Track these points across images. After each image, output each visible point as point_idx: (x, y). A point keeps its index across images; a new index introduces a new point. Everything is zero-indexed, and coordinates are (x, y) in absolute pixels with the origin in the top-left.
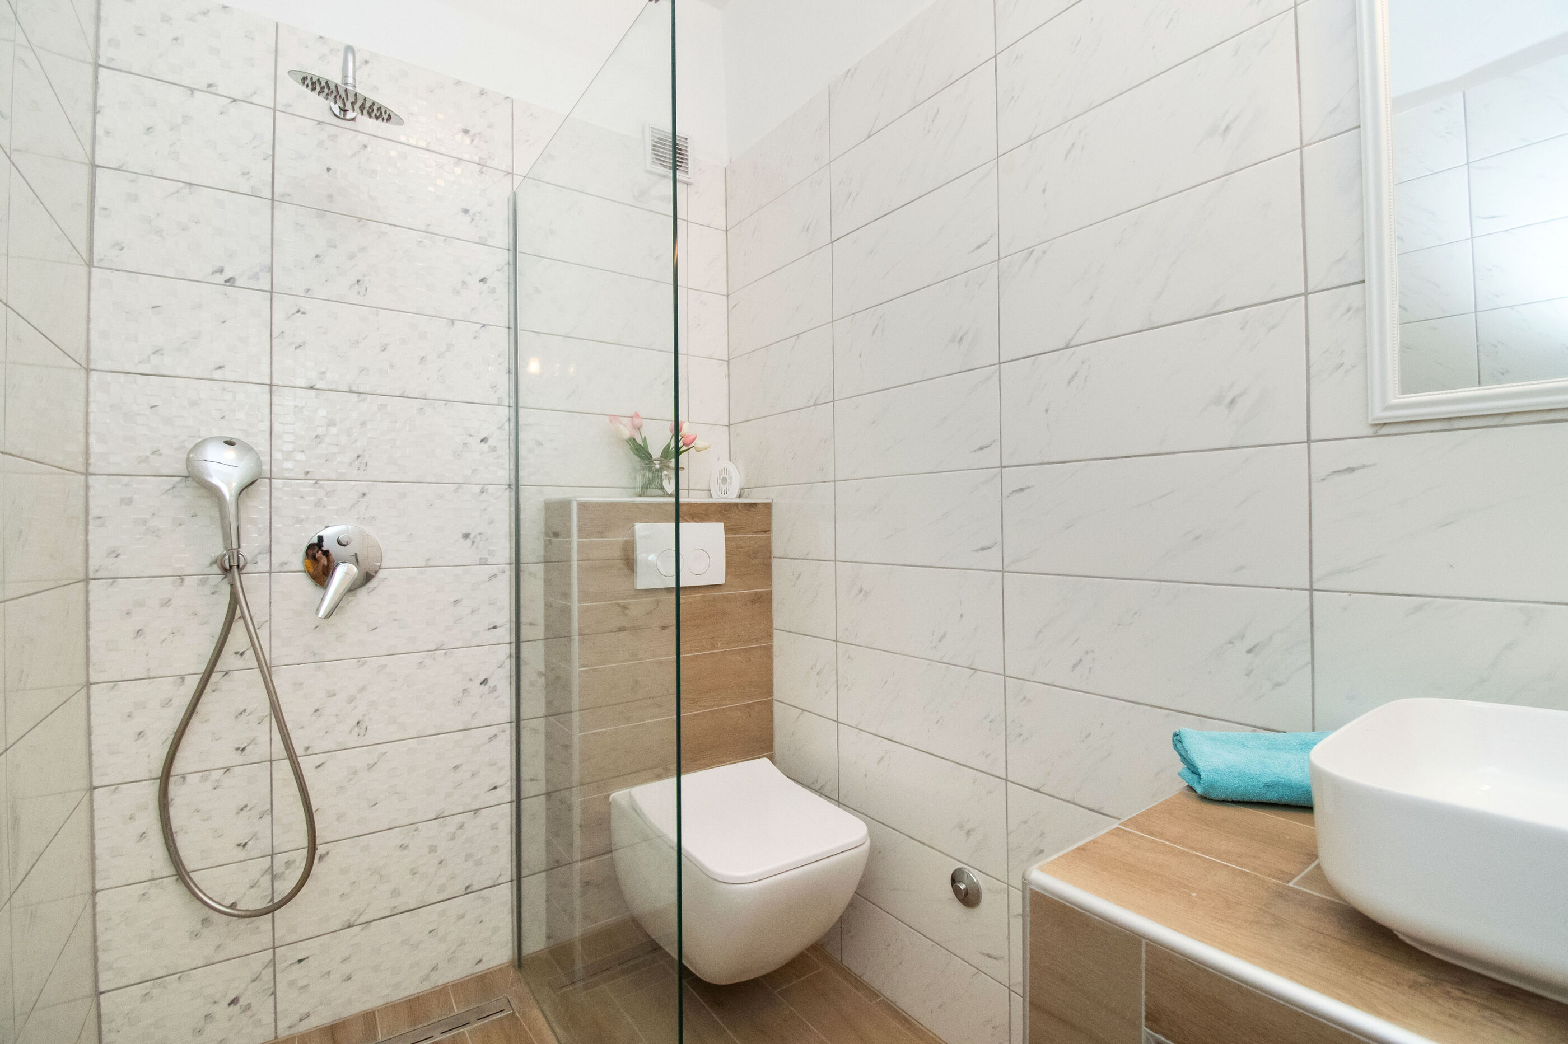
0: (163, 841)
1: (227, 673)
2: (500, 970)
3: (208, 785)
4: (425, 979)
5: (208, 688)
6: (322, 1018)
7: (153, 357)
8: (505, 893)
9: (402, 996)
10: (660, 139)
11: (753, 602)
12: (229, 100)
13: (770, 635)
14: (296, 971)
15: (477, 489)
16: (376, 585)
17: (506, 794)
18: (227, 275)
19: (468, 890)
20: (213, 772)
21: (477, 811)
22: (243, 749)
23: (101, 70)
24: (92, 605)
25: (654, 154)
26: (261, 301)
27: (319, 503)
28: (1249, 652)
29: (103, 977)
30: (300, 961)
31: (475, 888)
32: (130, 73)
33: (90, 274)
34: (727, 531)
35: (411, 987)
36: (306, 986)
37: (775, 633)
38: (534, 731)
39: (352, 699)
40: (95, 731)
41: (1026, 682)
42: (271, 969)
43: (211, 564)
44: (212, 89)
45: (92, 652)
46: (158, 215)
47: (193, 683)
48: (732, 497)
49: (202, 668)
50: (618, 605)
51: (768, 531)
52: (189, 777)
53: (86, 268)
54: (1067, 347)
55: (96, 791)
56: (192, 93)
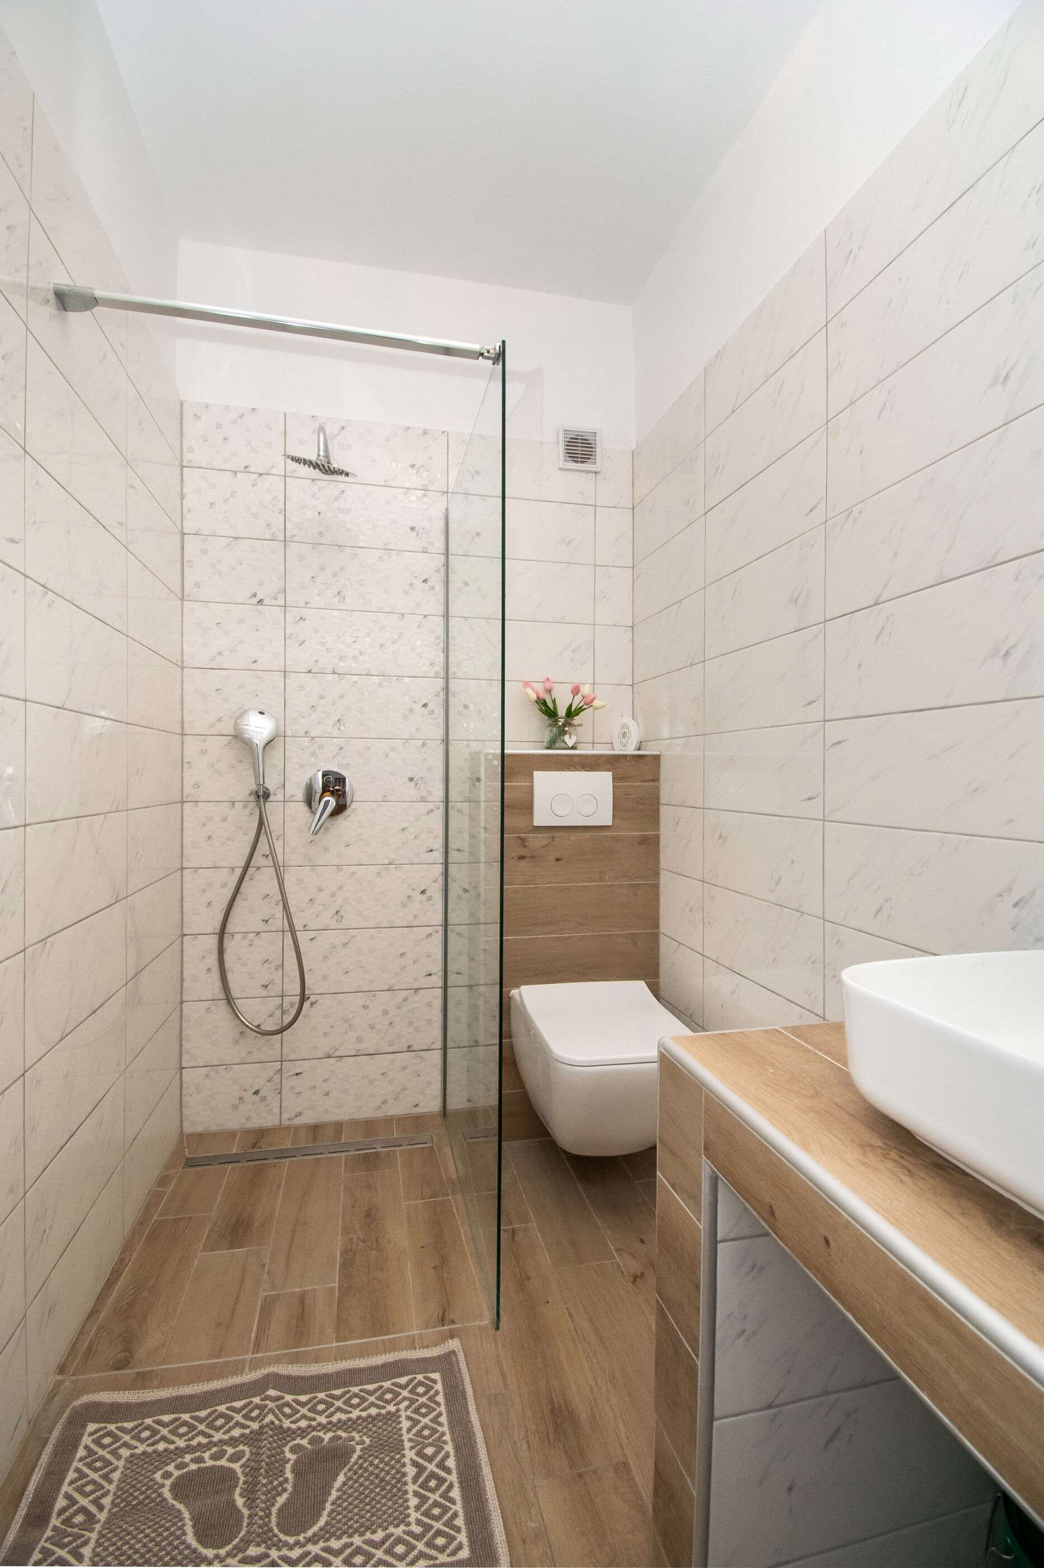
0: (219, 976)
1: (258, 868)
2: (431, 1116)
3: (246, 943)
4: (378, 1108)
5: (247, 877)
6: (309, 1118)
7: (217, 657)
8: (437, 1056)
9: (362, 1117)
10: (572, 438)
11: (640, 843)
12: (258, 475)
13: (657, 875)
14: (294, 1082)
15: (419, 743)
16: (349, 813)
17: (437, 980)
18: (259, 598)
19: (409, 1049)
20: (249, 934)
21: (417, 990)
22: (267, 921)
23: (185, 469)
24: (185, 818)
25: (568, 453)
26: (278, 612)
27: (313, 754)
28: (1015, 905)
29: (185, 1057)
30: (297, 1074)
31: (415, 1048)
32: (200, 468)
33: (182, 604)
34: (615, 779)
35: (367, 1112)
36: (300, 1093)
37: (662, 872)
38: (459, 934)
39: (333, 895)
40: (186, 899)
41: (841, 927)
42: (279, 1076)
43: (250, 795)
44: (247, 469)
45: (184, 848)
46: (219, 561)
47: (238, 872)
48: (631, 750)
49: (243, 864)
50: (520, 838)
51: (656, 780)
52: (236, 936)
53: (180, 602)
54: (876, 604)
55: (185, 937)
56: (236, 474)
